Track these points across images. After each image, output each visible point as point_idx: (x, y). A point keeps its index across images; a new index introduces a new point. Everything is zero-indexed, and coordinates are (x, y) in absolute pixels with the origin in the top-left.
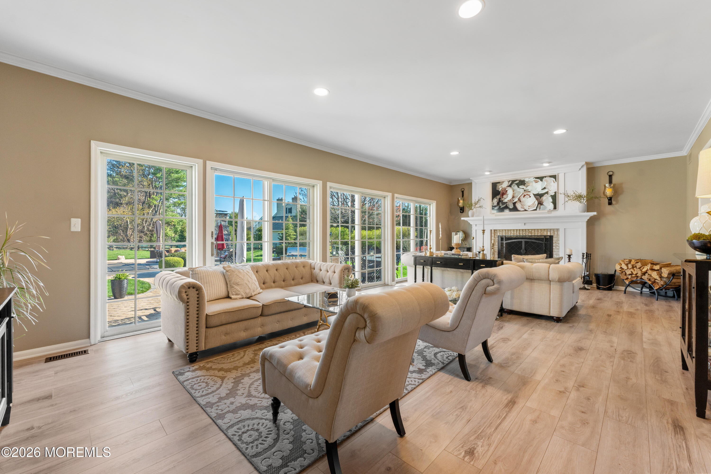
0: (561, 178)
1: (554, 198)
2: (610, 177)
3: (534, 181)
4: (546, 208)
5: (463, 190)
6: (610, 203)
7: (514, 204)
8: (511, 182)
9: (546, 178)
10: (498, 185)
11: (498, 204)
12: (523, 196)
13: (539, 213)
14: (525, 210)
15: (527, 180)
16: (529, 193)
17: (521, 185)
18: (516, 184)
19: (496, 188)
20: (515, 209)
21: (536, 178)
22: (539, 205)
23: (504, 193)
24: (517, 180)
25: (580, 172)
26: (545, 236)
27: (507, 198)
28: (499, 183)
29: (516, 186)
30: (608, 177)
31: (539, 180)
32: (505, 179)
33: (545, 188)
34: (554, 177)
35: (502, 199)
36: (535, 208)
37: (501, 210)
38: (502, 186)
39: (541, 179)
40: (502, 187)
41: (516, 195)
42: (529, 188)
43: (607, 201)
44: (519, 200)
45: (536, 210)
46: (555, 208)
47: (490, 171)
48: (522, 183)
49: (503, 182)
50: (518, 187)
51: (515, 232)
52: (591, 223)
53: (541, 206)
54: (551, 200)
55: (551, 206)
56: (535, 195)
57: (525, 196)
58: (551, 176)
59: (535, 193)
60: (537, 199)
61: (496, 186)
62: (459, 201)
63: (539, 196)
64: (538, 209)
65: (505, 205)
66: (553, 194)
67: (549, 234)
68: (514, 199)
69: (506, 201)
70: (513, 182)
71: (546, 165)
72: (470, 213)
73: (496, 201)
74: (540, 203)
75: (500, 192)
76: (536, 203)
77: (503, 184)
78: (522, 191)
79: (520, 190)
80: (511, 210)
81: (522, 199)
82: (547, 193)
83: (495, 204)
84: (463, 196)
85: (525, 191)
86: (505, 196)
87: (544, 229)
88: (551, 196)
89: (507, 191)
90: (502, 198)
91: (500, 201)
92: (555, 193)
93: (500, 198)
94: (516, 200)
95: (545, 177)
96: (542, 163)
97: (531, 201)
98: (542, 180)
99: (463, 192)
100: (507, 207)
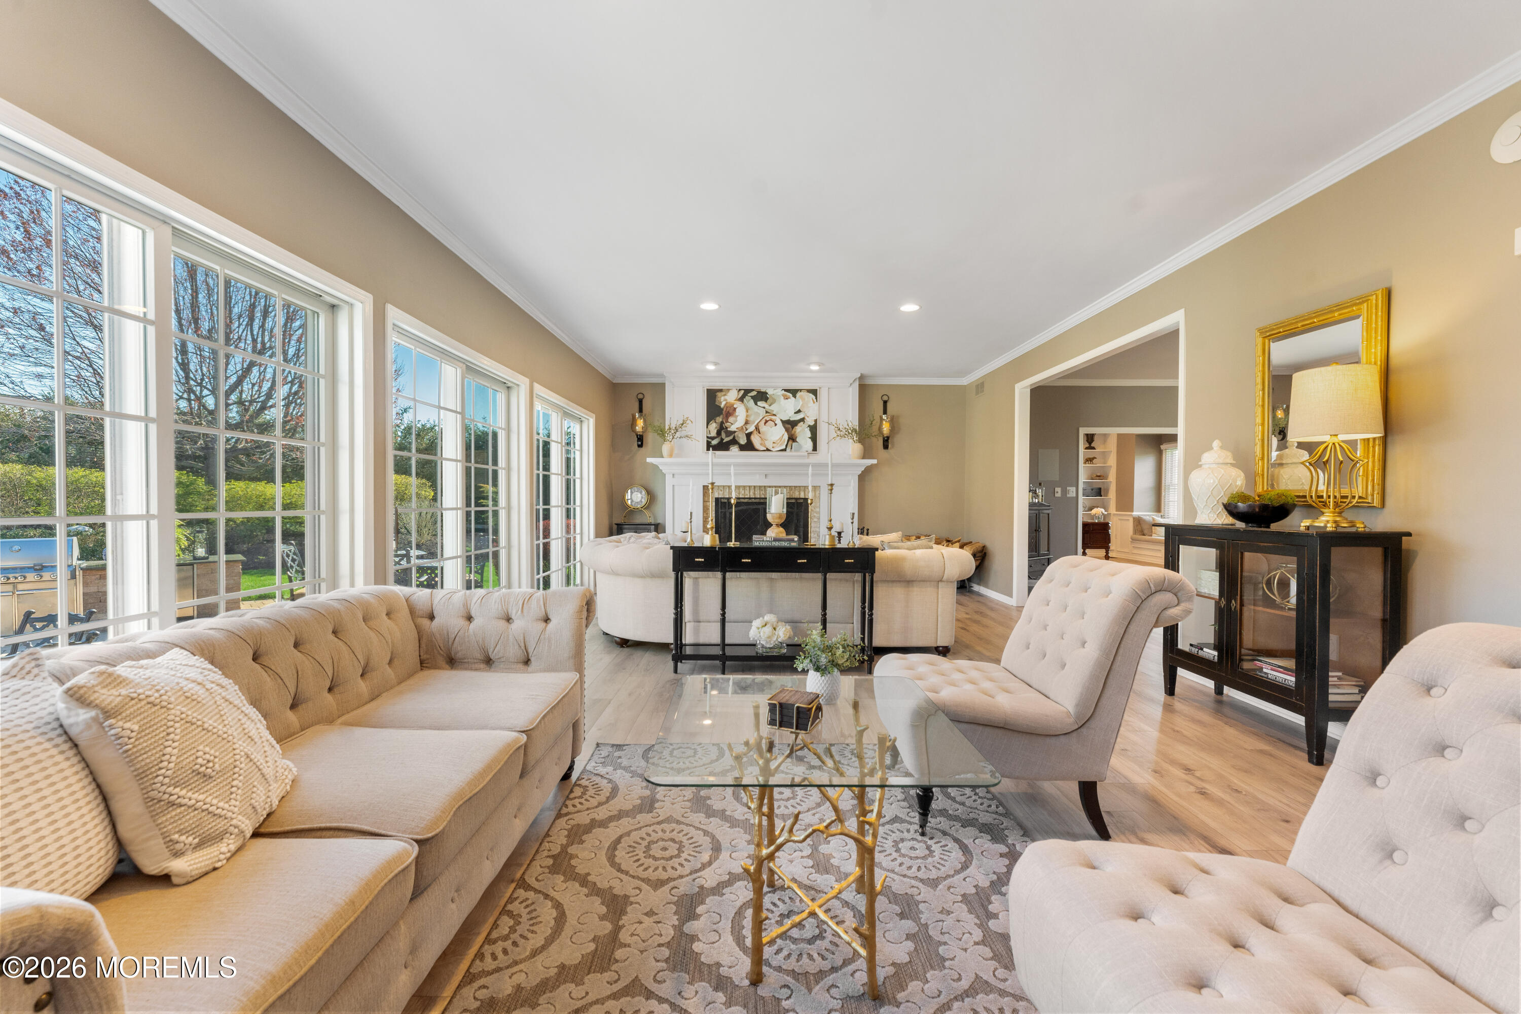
0: (823, 394)
1: (814, 429)
2: (885, 403)
3: (783, 395)
4: (800, 447)
5: (640, 396)
6: (886, 447)
7: (749, 435)
8: (742, 392)
9: (802, 393)
10: (719, 394)
11: (719, 433)
12: (763, 421)
13: (790, 457)
14: (768, 450)
15: (770, 392)
16: (773, 417)
17: (761, 400)
18: (752, 397)
19: (715, 401)
20: (749, 446)
21: (786, 390)
22: (790, 442)
23: (730, 412)
24: (753, 390)
25: (851, 389)
26: (796, 499)
27: (736, 424)
28: (721, 390)
29: (752, 401)
30: (882, 403)
31: (791, 395)
32: (731, 384)
33: (799, 411)
34: (814, 392)
35: (727, 424)
36: (784, 447)
37: (723, 446)
38: (726, 397)
39: (794, 392)
40: (725, 400)
41: (751, 419)
42: (774, 408)
43: (880, 442)
44: (757, 428)
45: (785, 450)
46: (815, 448)
47: (716, 364)
48: (762, 396)
49: (728, 390)
50: (756, 404)
51: (747, 492)
52: (864, 477)
53: (794, 444)
54: (809, 434)
55: (810, 444)
56: (784, 423)
57: (766, 422)
58: (809, 391)
59: (784, 419)
60: (787, 430)
61: (715, 397)
62: (634, 421)
63: (790, 425)
64: (789, 449)
65: (731, 438)
66: (812, 423)
67: (802, 496)
68: (748, 426)
69: (733, 428)
70: (747, 392)
71: (815, 368)
72: (666, 448)
73: (714, 427)
74: (792, 439)
75: (722, 409)
76: (786, 437)
77: (729, 394)
78: (762, 412)
79: (758, 411)
80: (743, 448)
81: (763, 428)
82: (803, 420)
83: (714, 434)
84: (641, 410)
85: (767, 412)
86: (731, 419)
87: (795, 487)
88: (809, 426)
89: (735, 409)
90: (727, 422)
91: (721, 429)
92: (816, 421)
93: (722, 423)
94: (751, 428)
95: (801, 390)
96: (809, 364)
97: (776, 434)
98: (795, 396)
99: (641, 402)
100: (734, 442)
